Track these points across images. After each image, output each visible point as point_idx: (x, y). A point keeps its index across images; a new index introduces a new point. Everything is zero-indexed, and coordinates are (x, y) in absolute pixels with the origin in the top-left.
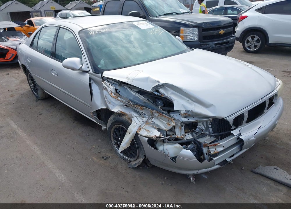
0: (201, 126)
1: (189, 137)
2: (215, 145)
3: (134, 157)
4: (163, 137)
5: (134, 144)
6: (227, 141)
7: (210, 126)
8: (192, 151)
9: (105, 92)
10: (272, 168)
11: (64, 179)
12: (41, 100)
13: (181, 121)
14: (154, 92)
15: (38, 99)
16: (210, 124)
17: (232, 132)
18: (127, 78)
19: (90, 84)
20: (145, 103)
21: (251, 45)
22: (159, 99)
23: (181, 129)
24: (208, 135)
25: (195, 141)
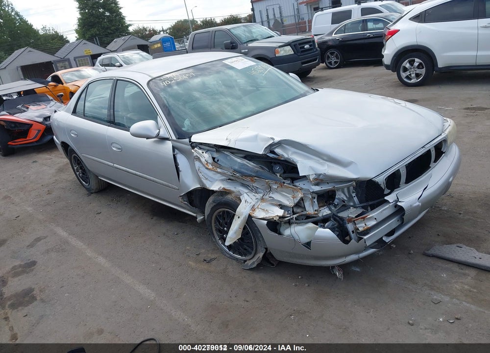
0: (340, 195)
1: (325, 212)
2: (364, 218)
3: (250, 253)
4: (288, 217)
5: (248, 233)
6: (381, 210)
7: (354, 195)
8: (332, 229)
9: (197, 164)
10: (454, 246)
11: (152, 295)
12: (95, 192)
13: (311, 191)
14: (268, 154)
15: (90, 192)
16: (354, 192)
17: (386, 198)
18: (227, 139)
19: (174, 155)
20: (257, 171)
21: (410, 75)
22: (275, 163)
23: (313, 202)
24: (352, 206)
25: (335, 217)
